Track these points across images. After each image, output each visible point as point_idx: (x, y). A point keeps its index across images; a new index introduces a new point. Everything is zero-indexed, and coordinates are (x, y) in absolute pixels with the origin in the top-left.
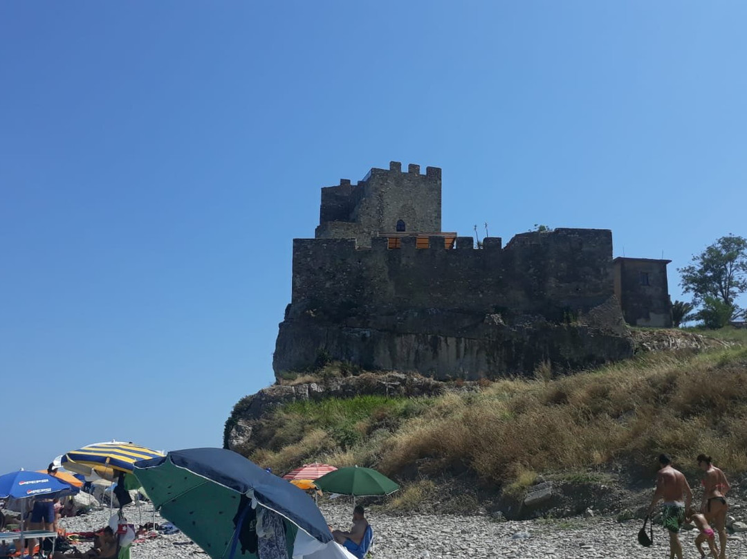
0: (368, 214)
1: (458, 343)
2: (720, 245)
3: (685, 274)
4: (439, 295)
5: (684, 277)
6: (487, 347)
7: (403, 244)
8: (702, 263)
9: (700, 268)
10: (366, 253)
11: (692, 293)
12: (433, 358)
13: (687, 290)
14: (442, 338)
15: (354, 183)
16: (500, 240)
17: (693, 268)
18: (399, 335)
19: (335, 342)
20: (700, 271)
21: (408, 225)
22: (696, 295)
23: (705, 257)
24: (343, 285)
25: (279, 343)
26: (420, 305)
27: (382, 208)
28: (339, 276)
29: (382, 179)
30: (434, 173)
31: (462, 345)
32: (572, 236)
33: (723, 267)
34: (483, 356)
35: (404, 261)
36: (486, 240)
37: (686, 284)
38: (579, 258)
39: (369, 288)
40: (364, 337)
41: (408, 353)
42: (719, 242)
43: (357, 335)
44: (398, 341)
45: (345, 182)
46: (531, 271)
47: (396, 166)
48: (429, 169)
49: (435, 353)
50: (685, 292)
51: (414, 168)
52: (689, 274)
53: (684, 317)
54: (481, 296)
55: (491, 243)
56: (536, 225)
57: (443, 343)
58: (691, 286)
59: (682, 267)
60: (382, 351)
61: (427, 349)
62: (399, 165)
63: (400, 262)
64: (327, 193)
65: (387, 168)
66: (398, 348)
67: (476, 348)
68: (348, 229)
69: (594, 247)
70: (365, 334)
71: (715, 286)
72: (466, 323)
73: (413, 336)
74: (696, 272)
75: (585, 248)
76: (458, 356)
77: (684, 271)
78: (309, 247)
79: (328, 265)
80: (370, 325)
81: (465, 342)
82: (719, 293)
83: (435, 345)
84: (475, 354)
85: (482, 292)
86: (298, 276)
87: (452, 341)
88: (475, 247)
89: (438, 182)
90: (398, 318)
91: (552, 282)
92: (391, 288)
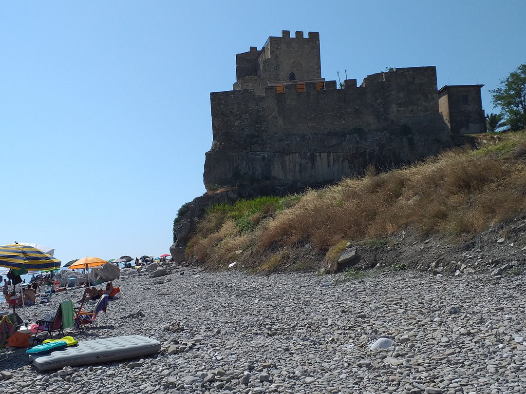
0: (268, 71)
1: (329, 156)
2: (520, 71)
3: (495, 94)
4: (314, 124)
5: (494, 96)
6: (349, 157)
7: (287, 90)
8: (506, 85)
9: (505, 89)
10: (262, 99)
11: (500, 108)
12: (312, 168)
13: (496, 105)
14: (317, 154)
15: (259, 49)
16: (355, 80)
17: (501, 89)
18: (288, 154)
19: (245, 163)
20: (505, 91)
21: (298, 76)
22: (503, 109)
23: (509, 80)
24: (247, 123)
25: (206, 166)
26: (301, 132)
27: (278, 65)
28: (244, 116)
29: (277, 43)
30: (314, 36)
31: (332, 158)
32: (407, 73)
33: (522, 86)
34: (346, 164)
35: (288, 102)
36: (346, 81)
37: (496, 101)
38: (413, 88)
39: (265, 123)
40: (264, 158)
41: (295, 166)
42: (519, 69)
43: (258, 157)
44: (287, 158)
45: (253, 49)
46: (379, 101)
47: (286, 33)
48: (310, 33)
49: (313, 164)
50: (494, 107)
51: (299, 34)
52: (498, 94)
53: (498, 125)
54: (343, 122)
55: (350, 83)
56: (387, 68)
57: (318, 158)
58: (499, 102)
59: (492, 89)
60: (276, 167)
61: (307, 163)
62: (288, 32)
63: (285, 103)
64: (240, 58)
65: (281, 36)
66: (287, 163)
67: (341, 159)
68: (255, 83)
69: (423, 80)
70: (264, 156)
71: (517, 101)
72: (334, 141)
73: (298, 155)
74: (503, 92)
75: (417, 81)
76: (329, 166)
77: (494, 92)
78: (221, 97)
79: (236, 109)
80: (267, 149)
81: (334, 155)
82: (520, 105)
83: (313, 159)
84: (341, 162)
85: (344, 119)
86: (216, 119)
87: (324, 155)
88: (338, 87)
89: (318, 42)
90: (286, 143)
91: (394, 108)
92: (280, 122)
